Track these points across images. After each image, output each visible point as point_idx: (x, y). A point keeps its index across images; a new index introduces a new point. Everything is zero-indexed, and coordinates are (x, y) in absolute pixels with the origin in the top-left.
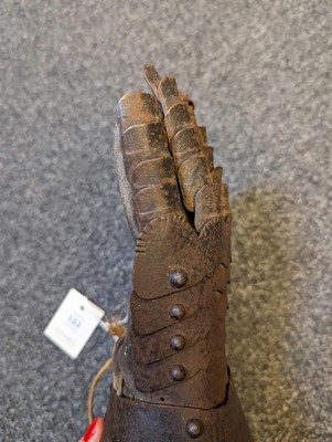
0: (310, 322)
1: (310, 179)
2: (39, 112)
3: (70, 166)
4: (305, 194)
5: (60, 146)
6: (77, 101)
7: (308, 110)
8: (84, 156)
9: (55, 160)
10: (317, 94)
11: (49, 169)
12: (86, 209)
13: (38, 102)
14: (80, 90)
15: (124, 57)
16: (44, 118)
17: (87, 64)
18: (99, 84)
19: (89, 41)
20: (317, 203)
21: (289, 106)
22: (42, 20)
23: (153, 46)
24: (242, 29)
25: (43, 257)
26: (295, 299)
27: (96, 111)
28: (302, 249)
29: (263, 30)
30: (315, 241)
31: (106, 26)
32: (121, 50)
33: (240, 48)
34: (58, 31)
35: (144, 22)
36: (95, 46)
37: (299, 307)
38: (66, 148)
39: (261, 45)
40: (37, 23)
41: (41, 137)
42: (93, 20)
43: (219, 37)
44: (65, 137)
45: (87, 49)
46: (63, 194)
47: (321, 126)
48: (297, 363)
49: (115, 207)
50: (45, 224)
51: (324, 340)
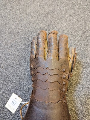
0: (80, 102)
1: (78, 63)
2: (6, 43)
3: (14, 58)
4: (77, 67)
5: (11, 52)
6: (16, 40)
7: (77, 45)
8: (18, 55)
9: (10, 56)
10: (79, 41)
11: (8, 59)
12: (18, 70)
13: (6, 40)
14: (17, 38)
15: (29, 30)
16: (7, 45)
17: (19, 31)
18: (22, 36)
19: (20, 25)
20: (80, 69)
21: (72, 44)
22: (8, 19)
23: (37, 27)
24: (60, 24)
25: (5, 83)
26: (75, 96)
27: (21, 43)
28: (77, 82)
29: (65, 25)
30: (80, 79)
31: (25, 21)
32: (29, 28)
33: (59, 29)
34: (12, 22)
35: (35, 21)
36: (22, 26)
37: (77, 98)
38: (13, 53)
39: (64, 28)
40: (6, 20)
41: (6, 50)
42: (21, 20)
43: (54, 26)
44: (13, 50)
45: (19, 27)
46: (12, 66)
47: (80, 49)
48: (77, 114)
49: (26, 69)
50: (6, 74)
51: (83, 107)
